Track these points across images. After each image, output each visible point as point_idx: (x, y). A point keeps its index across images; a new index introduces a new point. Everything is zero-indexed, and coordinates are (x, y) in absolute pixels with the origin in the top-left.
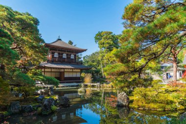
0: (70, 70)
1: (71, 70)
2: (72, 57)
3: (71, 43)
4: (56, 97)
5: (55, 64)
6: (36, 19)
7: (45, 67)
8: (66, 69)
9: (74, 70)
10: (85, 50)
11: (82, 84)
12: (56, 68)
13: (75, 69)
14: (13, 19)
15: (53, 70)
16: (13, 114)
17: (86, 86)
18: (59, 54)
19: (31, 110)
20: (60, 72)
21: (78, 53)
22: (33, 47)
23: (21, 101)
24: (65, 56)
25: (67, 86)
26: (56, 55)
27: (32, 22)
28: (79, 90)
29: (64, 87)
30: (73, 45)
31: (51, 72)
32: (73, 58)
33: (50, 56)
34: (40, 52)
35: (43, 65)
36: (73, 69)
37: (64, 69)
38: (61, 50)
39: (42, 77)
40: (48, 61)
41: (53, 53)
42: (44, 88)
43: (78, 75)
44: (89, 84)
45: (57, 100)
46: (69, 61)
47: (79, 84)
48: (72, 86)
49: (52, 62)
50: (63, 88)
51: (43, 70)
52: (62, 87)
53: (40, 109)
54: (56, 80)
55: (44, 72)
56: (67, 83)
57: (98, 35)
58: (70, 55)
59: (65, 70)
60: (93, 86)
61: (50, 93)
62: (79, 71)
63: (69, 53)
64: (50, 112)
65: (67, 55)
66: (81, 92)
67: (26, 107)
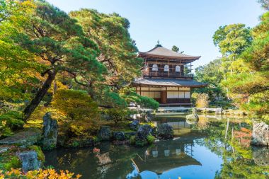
0: (174, 89)
1: (177, 89)
2: (178, 69)
3: (176, 49)
4: (154, 124)
5: (153, 80)
6: (126, 20)
7: (140, 85)
8: (169, 86)
9: (181, 89)
10: (198, 58)
11: (193, 109)
12: (155, 86)
13: (181, 87)
14: (98, 23)
15: (151, 89)
16: (103, 141)
17: (199, 111)
18: (159, 66)
19: (123, 138)
20: (161, 92)
21: (186, 63)
22: (123, 58)
23: (111, 126)
24: (167, 68)
25: (171, 111)
26: (155, 68)
27: (121, 24)
28: (188, 117)
29: (166, 111)
30: (179, 52)
31: (149, 91)
32: (179, 71)
33: (147, 70)
34: (133, 64)
35: (138, 82)
36: (178, 87)
37: (166, 86)
38: (162, 60)
39: (136, 97)
40: (144, 76)
41: (151, 66)
42: (141, 112)
43: (187, 96)
44: (204, 109)
45: (155, 128)
46: (173, 76)
47: (189, 109)
48: (178, 111)
49: (150, 77)
50: (166, 114)
51: (138, 89)
52: (163, 112)
53: (133, 137)
54: (155, 102)
55: (140, 91)
56: (171, 106)
57: (218, 33)
58: (175, 67)
59: (168, 89)
60: (210, 112)
61: (146, 119)
62: (189, 89)
63: (173, 64)
64: (146, 142)
65: (170, 66)
66: (190, 120)
67: (116, 134)
